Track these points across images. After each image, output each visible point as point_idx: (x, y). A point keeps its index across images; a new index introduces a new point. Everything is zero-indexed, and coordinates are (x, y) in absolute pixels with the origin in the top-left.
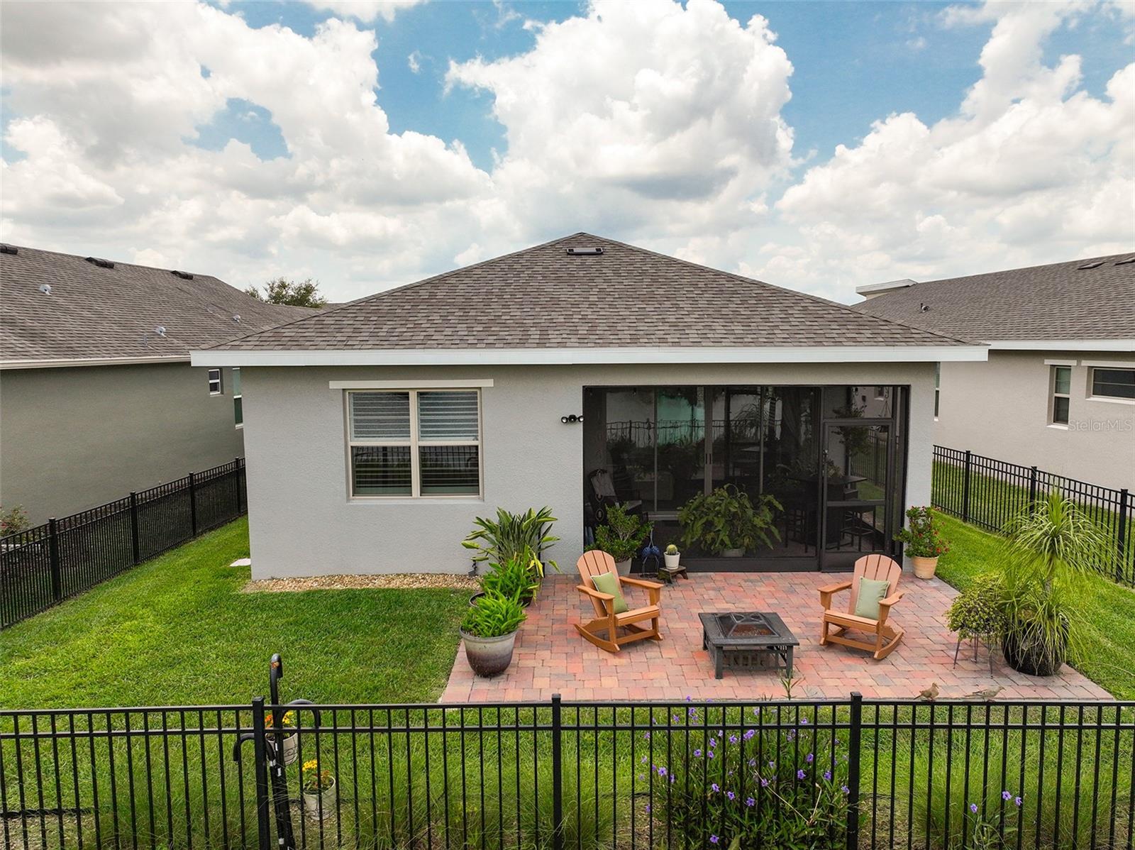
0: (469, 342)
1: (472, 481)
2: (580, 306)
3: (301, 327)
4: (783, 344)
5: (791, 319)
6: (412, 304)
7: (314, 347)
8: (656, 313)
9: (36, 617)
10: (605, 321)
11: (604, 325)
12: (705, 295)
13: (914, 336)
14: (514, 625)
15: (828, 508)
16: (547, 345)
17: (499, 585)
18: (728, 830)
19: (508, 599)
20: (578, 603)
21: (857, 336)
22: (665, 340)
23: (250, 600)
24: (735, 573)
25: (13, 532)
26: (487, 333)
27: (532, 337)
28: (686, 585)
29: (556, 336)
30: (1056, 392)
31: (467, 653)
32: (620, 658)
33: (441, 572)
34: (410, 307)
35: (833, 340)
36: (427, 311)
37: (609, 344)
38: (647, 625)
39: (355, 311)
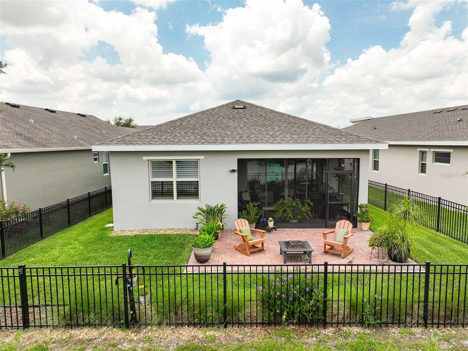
0: (195, 142)
1: (196, 194)
2: (237, 128)
3: (132, 136)
4: (312, 143)
5: (315, 134)
6: (174, 128)
7: (138, 144)
8: (265, 131)
9: (35, 244)
10: (246, 134)
11: (245, 136)
12: (284, 124)
13: (361, 140)
14: (211, 244)
15: (330, 204)
16: (224, 143)
17: (206, 231)
18: (283, 309)
19: (209, 235)
20: (235, 239)
21: (339, 140)
22: (268, 141)
23: (114, 238)
24: (294, 229)
25: (25, 213)
26: (202, 139)
27: (218, 140)
28: (276, 233)
29: (227, 140)
30: (422, 161)
31: (195, 255)
32: (250, 257)
33: (184, 228)
34: (173, 129)
35: (331, 141)
36: (179, 130)
37: (247, 143)
38: (260, 246)
39: (152, 130)
